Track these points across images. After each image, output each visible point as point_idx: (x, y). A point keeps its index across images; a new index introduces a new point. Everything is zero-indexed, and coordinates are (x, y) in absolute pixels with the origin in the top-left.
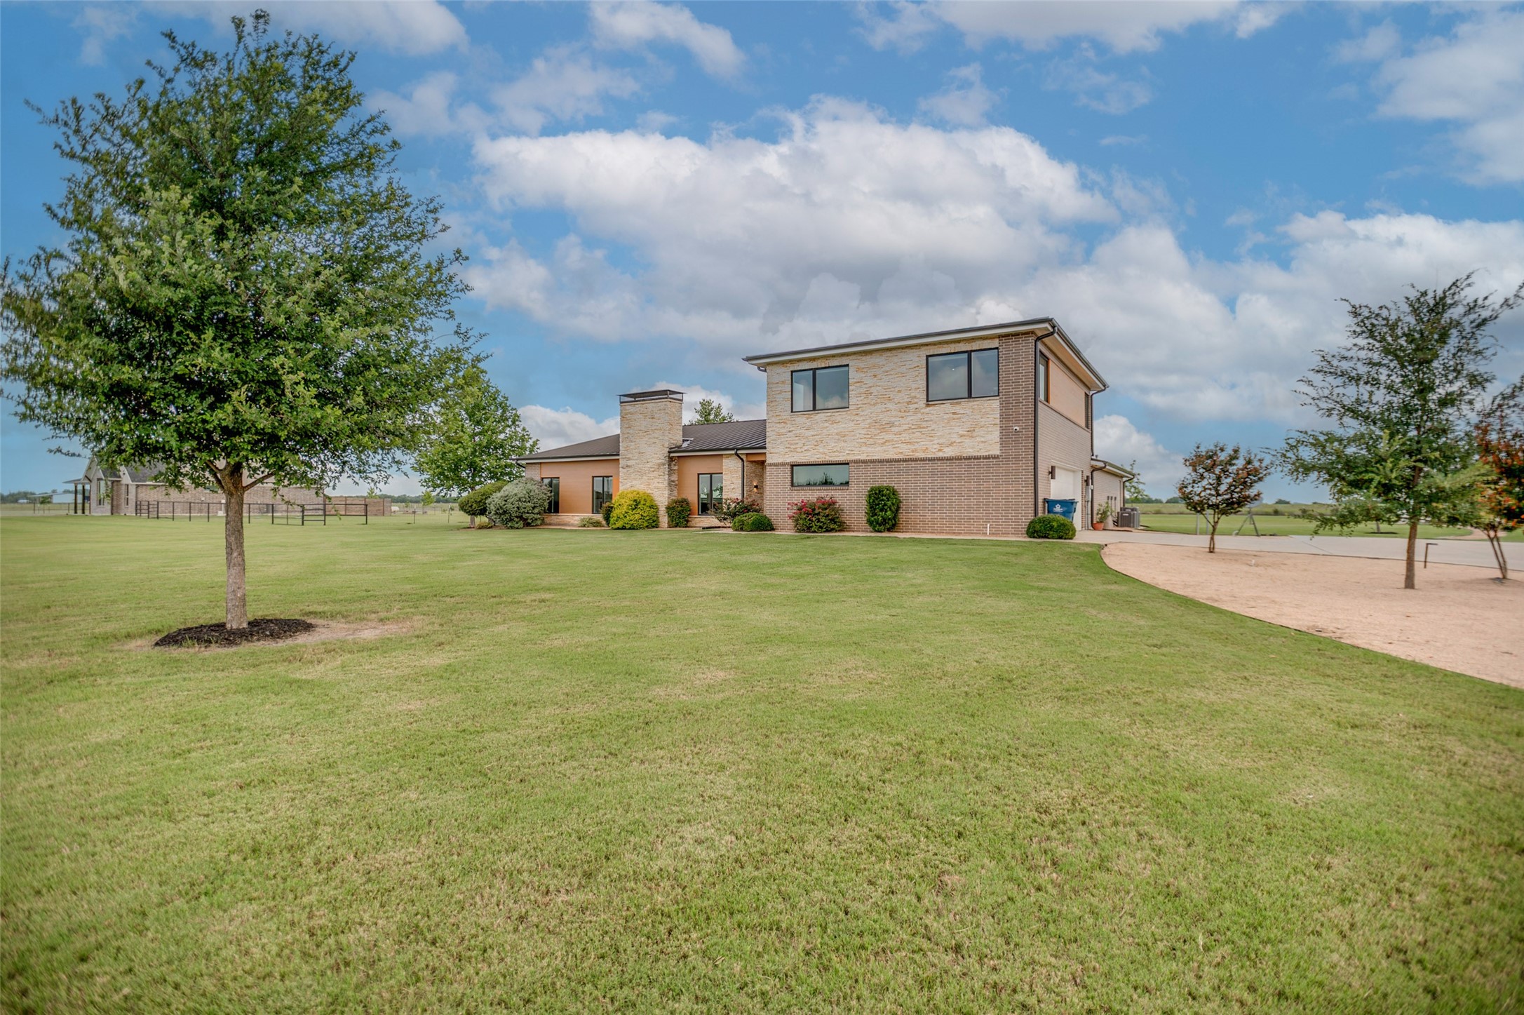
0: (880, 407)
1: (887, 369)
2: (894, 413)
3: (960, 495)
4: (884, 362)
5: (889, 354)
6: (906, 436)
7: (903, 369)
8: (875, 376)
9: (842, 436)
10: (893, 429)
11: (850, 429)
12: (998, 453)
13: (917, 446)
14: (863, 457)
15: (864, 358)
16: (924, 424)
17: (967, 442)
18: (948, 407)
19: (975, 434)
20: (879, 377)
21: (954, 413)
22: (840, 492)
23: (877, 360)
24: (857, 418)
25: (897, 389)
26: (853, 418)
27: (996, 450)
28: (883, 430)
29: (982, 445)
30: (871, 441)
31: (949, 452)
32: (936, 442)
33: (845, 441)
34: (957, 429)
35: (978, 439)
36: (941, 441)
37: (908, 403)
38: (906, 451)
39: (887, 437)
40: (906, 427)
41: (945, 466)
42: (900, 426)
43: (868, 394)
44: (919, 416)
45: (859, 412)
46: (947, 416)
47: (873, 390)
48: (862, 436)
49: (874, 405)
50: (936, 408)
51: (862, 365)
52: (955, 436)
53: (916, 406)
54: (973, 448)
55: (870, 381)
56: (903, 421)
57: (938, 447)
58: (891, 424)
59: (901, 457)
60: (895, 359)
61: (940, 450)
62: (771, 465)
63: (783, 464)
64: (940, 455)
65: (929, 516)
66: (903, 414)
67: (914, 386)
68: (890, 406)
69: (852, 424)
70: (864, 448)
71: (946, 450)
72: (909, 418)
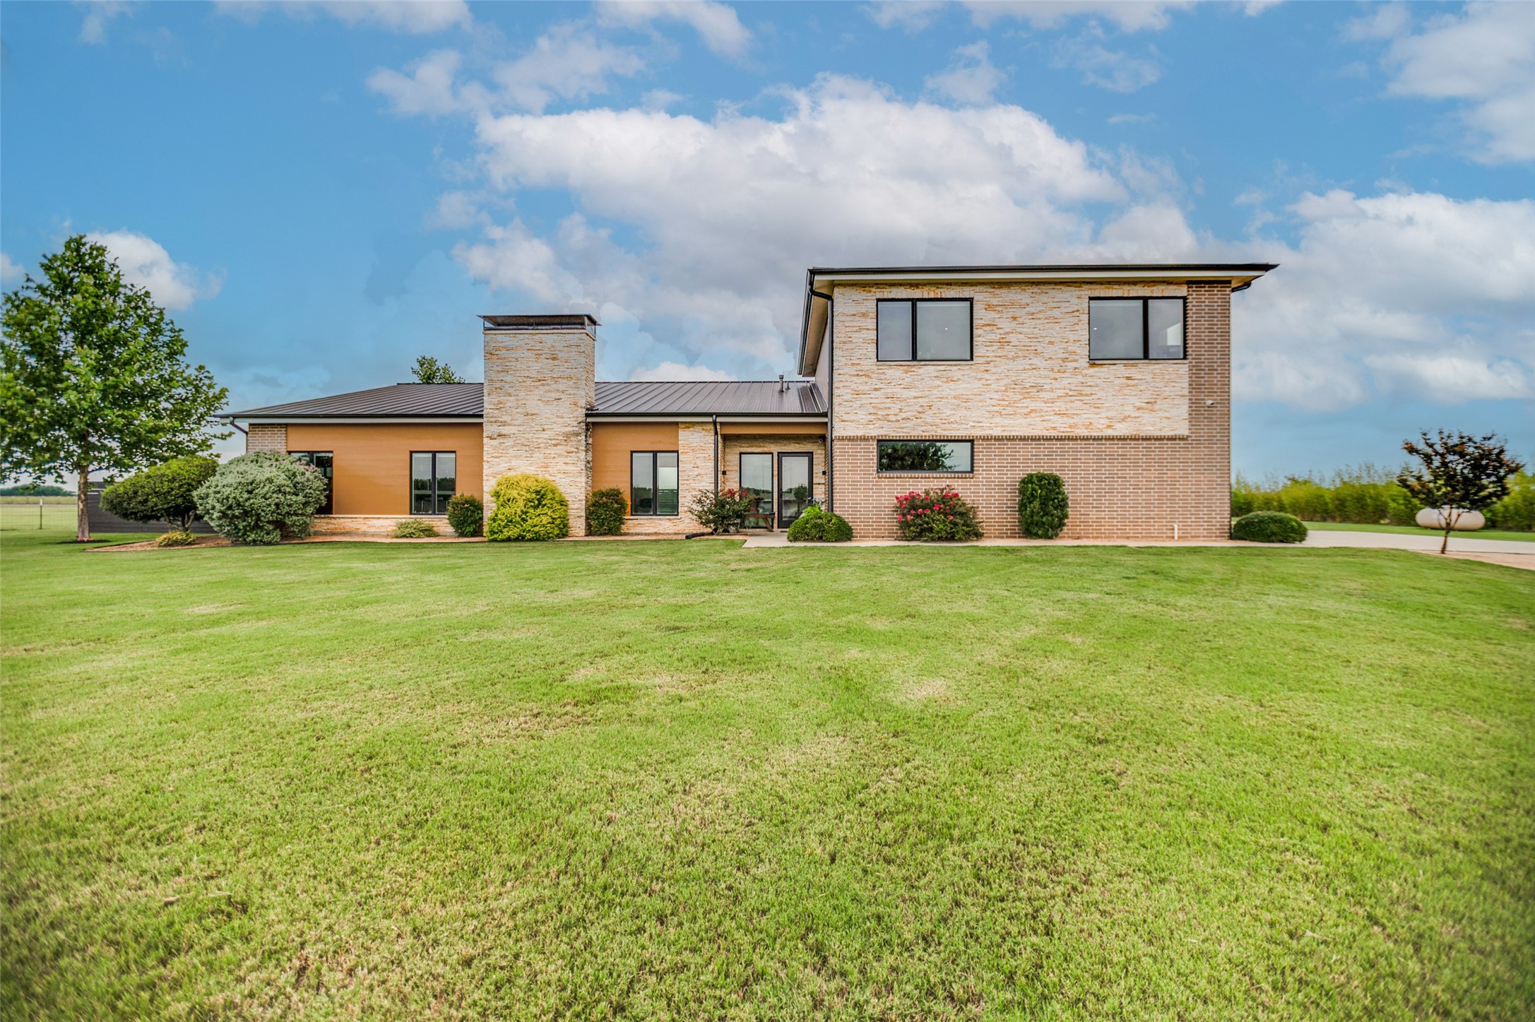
0: (1021, 364)
1: (1033, 310)
2: (1043, 372)
3: (1136, 487)
4: (1029, 301)
5: (1035, 289)
6: (1060, 406)
7: (1056, 313)
8: (1014, 318)
9: (963, 401)
10: (1042, 394)
11: (976, 391)
12: (1186, 432)
13: (1076, 420)
14: (997, 432)
15: (997, 291)
16: (1087, 390)
17: (1146, 417)
18: (1120, 369)
19: (1156, 407)
20: (1020, 320)
21: (1128, 378)
22: (960, 482)
23: (1019, 297)
24: (986, 376)
25: (1048, 340)
26: (980, 375)
27: (1183, 429)
28: (1026, 394)
29: (1165, 422)
30: (1010, 410)
31: (1122, 429)
32: (1103, 415)
33: (968, 409)
34: (1132, 400)
35: (1161, 414)
36: (1110, 414)
37: (1064, 360)
38: (1061, 426)
39: (1033, 405)
40: (1060, 393)
41: (1116, 448)
42: (1052, 390)
43: (1003, 342)
44: (1080, 378)
45: (990, 367)
46: (1117, 381)
47: (1013, 338)
48: (993, 402)
49: (1013, 359)
50: (1104, 369)
51: (994, 301)
52: (1130, 408)
53: (1075, 364)
54: (1153, 425)
55: (1006, 325)
56: (1056, 384)
57: (1107, 422)
58: (1040, 388)
59: (1053, 433)
60: (1044, 298)
61: (1109, 427)
62: (842, 439)
63: (864, 439)
64: (1110, 432)
65: (1093, 515)
66: (1057, 375)
67: (1072, 337)
68: (1036, 361)
69: (978, 384)
70: (998, 420)
71: (1117, 426)
72: (1066, 381)
